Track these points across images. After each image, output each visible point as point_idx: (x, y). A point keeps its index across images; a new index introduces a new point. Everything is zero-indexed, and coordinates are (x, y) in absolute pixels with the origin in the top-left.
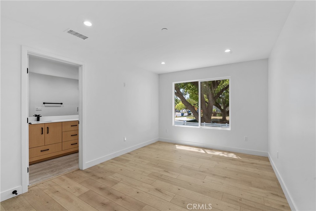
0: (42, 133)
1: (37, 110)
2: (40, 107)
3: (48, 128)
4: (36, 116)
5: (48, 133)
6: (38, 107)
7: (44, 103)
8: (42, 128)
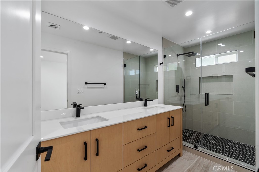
0: (84, 156)
1: (79, 93)
2: (81, 89)
3: (97, 140)
4: (75, 105)
5: (97, 154)
6: (79, 89)
7: (86, 83)
8: (85, 143)
